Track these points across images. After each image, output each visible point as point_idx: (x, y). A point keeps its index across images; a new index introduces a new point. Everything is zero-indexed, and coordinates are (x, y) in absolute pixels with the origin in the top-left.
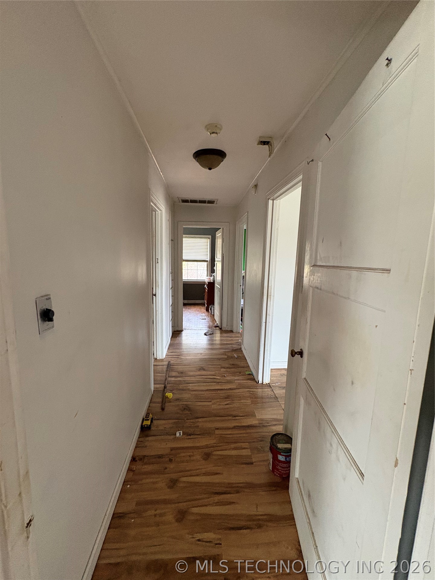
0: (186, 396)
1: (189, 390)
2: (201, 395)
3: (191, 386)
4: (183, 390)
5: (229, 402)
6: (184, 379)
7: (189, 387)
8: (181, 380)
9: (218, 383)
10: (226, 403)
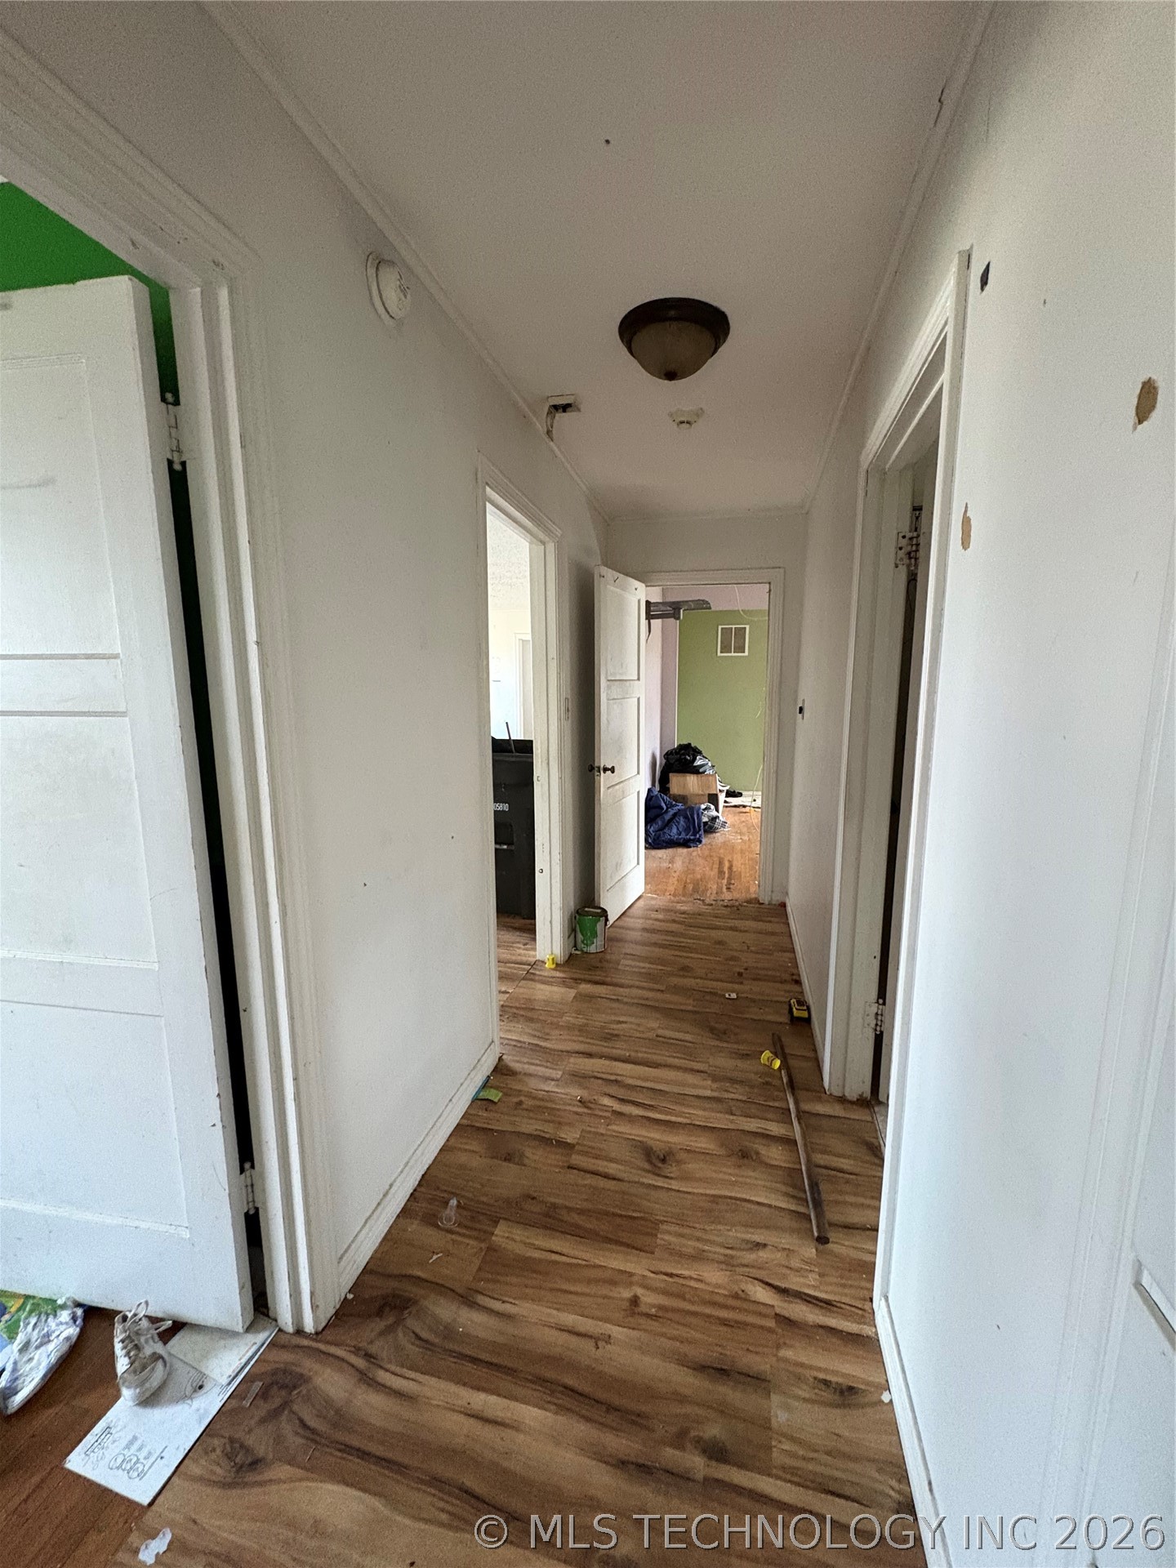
0: (724, 1062)
1: (715, 1079)
2: (683, 1056)
3: (707, 1089)
4: (733, 1081)
5: (615, 1026)
6: (732, 1122)
7: (715, 1086)
8: (744, 1119)
9: (616, 1081)
10: (624, 1025)
